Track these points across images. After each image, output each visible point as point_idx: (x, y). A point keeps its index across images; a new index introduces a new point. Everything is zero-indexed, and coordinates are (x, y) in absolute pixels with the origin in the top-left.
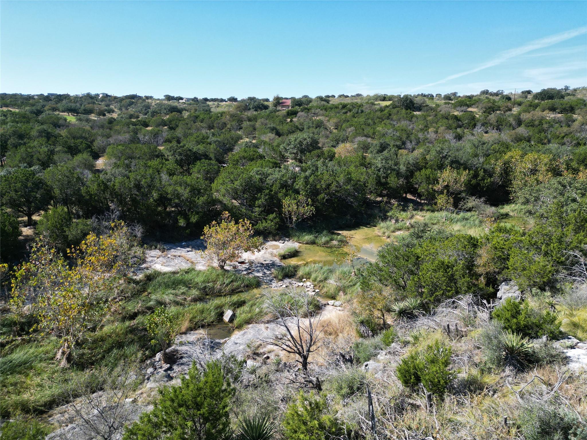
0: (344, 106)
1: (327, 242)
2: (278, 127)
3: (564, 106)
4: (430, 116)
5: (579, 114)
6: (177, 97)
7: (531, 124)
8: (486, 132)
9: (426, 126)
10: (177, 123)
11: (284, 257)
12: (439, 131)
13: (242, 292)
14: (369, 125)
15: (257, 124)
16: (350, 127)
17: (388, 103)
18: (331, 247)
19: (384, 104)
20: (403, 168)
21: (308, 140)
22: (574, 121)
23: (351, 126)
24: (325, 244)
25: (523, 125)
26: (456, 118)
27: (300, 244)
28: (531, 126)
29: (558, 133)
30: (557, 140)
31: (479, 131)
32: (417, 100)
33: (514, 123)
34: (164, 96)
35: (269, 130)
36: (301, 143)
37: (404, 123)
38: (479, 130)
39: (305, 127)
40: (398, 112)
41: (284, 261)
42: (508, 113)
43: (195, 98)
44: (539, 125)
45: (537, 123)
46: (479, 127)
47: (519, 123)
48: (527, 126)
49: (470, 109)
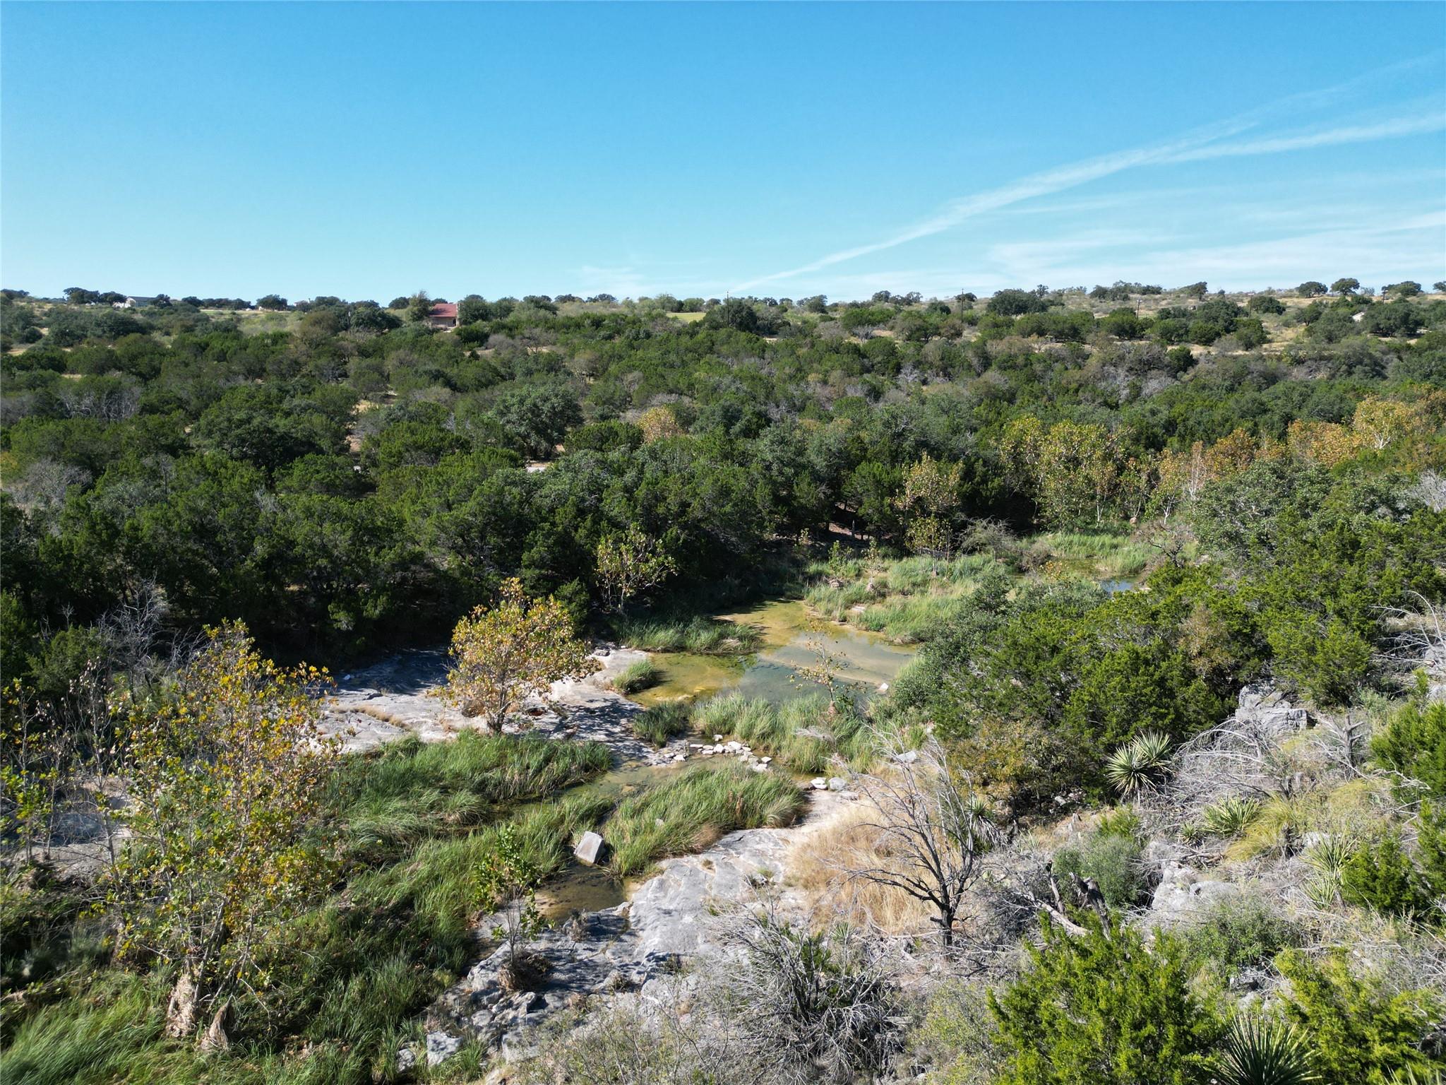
0: (597, 323)
1: (715, 644)
2: (448, 371)
3: (1059, 327)
4: (801, 347)
5: (1093, 344)
6: (106, 295)
7: (1008, 365)
8: (925, 382)
9: (799, 370)
10: (156, 363)
11: (632, 689)
12: (831, 380)
13: (578, 784)
14: (672, 366)
15: (387, 362)
16: (630, 372)
17: (699, 317)
18: (727, 654)
19: (688, 318)
20: (820, 463)
21: (554, 400)
22: (1087, 357)
23: (632, 368)
24: (709, 648)
25: (994, 366)
26: (856, 350)
27: (650, 654)
28: (1010, 367)
29: (1064, 382)
30: (1067, 398)
31: (910, 379)
32: (762, 311)
33: (975, 362)
34: (67, 291)
35: (425, 378)
36: (535, 410)
37: (750, 362)
38: (909, 377)
39: (519, 372)
40: (729, 336)
41: (634, 697)
42: (958, 341)
43: (161, 297)
44: (1026, 366)
45: (1020, 360)
46: (908, 371)
47: (986, 361)
48: (1003, 368)
49: (877, 332)
